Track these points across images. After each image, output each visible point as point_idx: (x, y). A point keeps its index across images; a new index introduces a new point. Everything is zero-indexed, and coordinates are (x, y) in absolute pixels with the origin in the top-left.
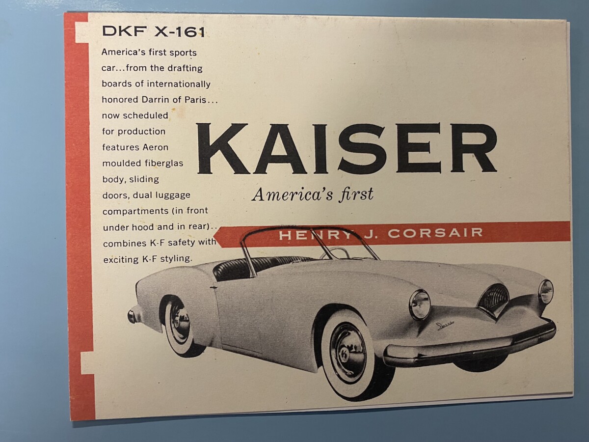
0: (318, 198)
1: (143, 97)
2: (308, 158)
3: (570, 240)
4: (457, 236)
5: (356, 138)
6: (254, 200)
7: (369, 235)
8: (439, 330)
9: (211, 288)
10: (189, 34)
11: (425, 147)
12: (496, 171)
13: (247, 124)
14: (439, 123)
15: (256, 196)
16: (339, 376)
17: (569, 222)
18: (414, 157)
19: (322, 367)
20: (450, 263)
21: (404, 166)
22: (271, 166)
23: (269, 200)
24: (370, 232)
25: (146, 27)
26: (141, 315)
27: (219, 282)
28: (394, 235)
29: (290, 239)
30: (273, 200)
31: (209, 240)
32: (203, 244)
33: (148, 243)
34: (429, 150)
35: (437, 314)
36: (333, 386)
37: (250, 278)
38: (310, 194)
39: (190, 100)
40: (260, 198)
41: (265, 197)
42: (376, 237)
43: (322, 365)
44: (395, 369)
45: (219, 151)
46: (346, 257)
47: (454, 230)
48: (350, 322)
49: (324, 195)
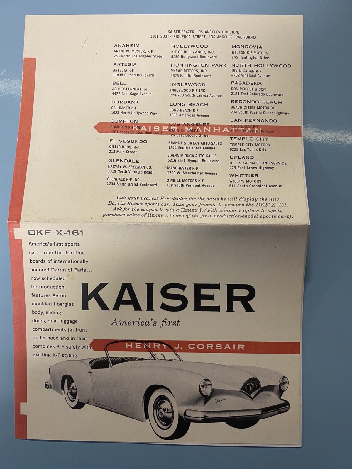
0: (148, 324)
1: (52, 268)
2: (143, 302)
3: (299, 353)
4: (229, 349)
5: (170, 291)
6: (112, 325)
7: (177, 347)
8: (217, 403)
9: (88, 372)
10: (75, 234)
11: (211, 297)
12: (254, 312)
13: (109, 283)
14: (220, 284)
15: (113, 323)
16: (158, 425)
17: (299, 343)
18: (204, 303)
19: (148, 419)
20: (224, 365)
21: (198, 308)
22: (122, 306)
23: (120, 325)
24: (177, 345)
25: (50, 230)
26: (52, 385)
27: (92, 370)
28: (192, 347)
29: (132, 347)
30: (123, 325)
31: (87, 346)
32: (84, 348)
33: (56, 347)
34: (213, 299)
35: (216, 393)
36: (155, 431)
37: (109, 368)
38: (144, 322)
39: (77, 270)
40: (115, 324)
41: (118, 323)
42: (181, 348)
43: (149, 418)
44: (190, 423)
45: (93, 298)
46: (164, 359)
47: (228, 345)
48: (165, 395)
49: (151, 323)
